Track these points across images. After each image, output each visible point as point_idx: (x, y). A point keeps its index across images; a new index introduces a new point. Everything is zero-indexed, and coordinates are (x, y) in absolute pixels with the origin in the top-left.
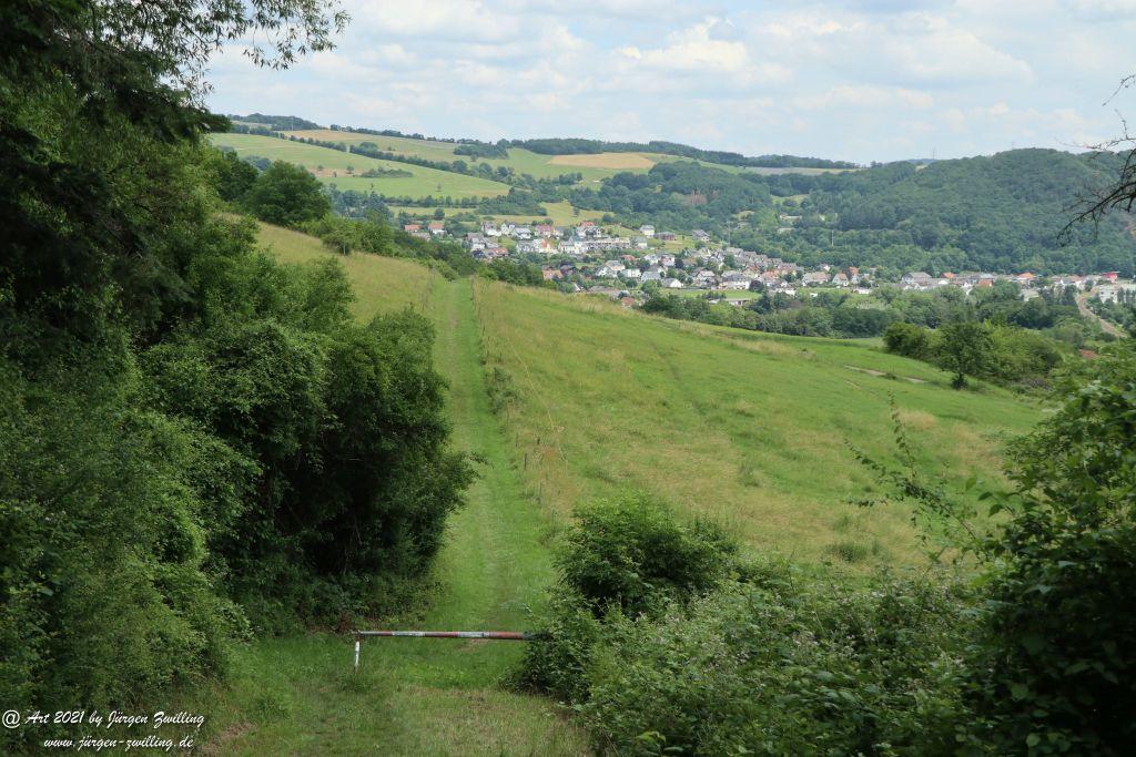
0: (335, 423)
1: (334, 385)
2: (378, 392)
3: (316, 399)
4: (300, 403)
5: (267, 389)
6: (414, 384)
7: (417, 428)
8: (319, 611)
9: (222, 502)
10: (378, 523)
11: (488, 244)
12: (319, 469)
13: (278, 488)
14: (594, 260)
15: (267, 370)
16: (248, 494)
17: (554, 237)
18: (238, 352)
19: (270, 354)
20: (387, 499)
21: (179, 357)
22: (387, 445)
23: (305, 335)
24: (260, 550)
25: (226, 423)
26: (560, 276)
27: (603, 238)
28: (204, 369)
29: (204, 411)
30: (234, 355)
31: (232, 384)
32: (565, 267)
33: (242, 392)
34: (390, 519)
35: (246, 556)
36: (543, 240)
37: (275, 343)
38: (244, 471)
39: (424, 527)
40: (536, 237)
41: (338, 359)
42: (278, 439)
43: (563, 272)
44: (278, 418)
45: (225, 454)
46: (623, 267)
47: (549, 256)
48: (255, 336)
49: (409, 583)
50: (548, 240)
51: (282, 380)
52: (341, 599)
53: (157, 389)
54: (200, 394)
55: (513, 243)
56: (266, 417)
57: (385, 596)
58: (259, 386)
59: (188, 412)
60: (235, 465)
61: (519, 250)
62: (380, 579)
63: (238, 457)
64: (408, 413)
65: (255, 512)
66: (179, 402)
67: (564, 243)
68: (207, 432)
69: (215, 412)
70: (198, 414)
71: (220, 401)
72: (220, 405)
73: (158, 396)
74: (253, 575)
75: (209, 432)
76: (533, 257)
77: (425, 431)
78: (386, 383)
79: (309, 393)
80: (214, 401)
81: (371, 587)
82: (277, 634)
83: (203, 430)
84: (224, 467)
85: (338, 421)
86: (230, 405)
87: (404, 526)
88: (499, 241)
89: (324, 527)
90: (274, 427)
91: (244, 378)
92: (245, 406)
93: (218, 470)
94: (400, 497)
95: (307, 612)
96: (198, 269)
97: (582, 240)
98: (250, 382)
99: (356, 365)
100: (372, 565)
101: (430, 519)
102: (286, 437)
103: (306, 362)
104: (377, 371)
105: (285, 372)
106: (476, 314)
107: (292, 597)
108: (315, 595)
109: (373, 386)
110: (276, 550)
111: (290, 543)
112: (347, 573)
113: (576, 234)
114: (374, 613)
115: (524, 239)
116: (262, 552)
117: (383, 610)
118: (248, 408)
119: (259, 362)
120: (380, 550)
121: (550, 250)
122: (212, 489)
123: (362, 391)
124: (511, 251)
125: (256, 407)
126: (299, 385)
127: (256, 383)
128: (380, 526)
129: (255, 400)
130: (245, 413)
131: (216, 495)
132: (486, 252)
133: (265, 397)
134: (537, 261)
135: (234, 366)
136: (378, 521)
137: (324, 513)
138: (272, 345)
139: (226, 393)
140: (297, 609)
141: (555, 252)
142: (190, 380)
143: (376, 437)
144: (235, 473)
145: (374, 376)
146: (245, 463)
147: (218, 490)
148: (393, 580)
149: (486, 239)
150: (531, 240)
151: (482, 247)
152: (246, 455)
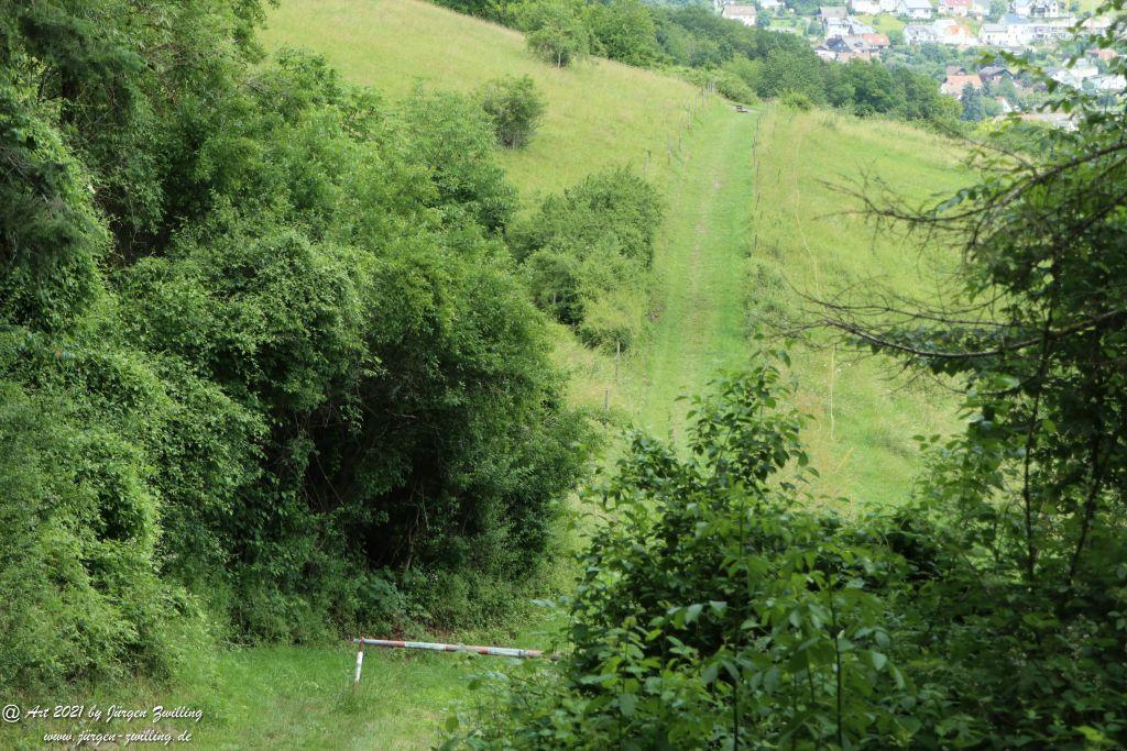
0: (377, 369)
1: (378, 317)
2: (437, 327)
3: (347, 338)
4: (323, 342)
5: (279, 322)
6: (495, 318)
7: (497, 377)
8: (361, 616)
9: (211, 466)
10: (454, 502)
11: (855, 28)
12: (356, 428)
13: (301, 450)
14: (1042, 57)
15: (283, 298)
16: (253, 456)
17: (971, 15)
18: (249, 272)
19: (288, 277)
20: (467, 469)
21: (170, 277)
22: (453, 398)
23: (340, 251)
24: (278, 529)
25: (225, 365)
26: (977, 84)
27: (1060, 18)
28: (199, 296)
29: (198, 348)
30: (242, 276)
31: (235, 315)
32: (988, 70)
33: (247, 325)
34: (474, 498)
35: (258, 537)
36: (953, 22)
37: (297, 261)
38: (243, 428)
39: (528, 510)
40: (941, 16)
41: (388, 282)
42: (293, 387)
43: (983, 78)
44: (295, 359)
45: (220, 405)
46: (1095, 71)
47: (961, 50)
48: (271, 252)
49: (505, 587)
50: (961, 21)
51: (303, 312)
52: (396, 601)
53: (138, 317)
54: (192, 327)
55: (900, 25)
56: (277, 359)
57: (464, 601)
58: (270, 318)
59: (176, 349)
60: (231, 420)
61: (908, 38)
62: (457, 578)
63: (236, 409)
64: (483, 357)
65: (265, 481)
66: (165, 337)
67: (988, 26)
68: (200, 376)
69: (212, 350)
70: (190, 352)
71: (218, 336)
72: (217, 341)
73: (137, 327)
74: (266, 561)
75: (203, 375)
76: (932, 52)
77: (506, 382)
78: (449, 316)
79: (338, 330)
80: (210, 336)
81: (445, 589)
82: (297, 641)
83: (194, 373)
84: (217, 422)
85: (382, 365)
86: (231, 342)
87: (494, 509)
88: (876, 23)
89: (377, 503)
90: (290, 371)
91: (252, 307)
92: (249, 343)
93: (209, 425)
94: (487, 468)
95: (347, 616)
96: (213, 154)
97: (1024, 22)
98: (260, 312)
99: (409, 292)
100: (449, 559)
101: (539, 500)
102: (305, 385)
103: (337, 288)
104: (438, 301)
105: (307, 301)
106: (754, 170)
107: (324, 594)
108: (360, 594)
109: (432, 321)
110: (301, 532)
111: (322, 523)
112: (410, 568)
113: (1013, 11)
114: (443, 624)
115: (919, 20)
116: (283, 533)
117: (459, 620)
118: (253, 348)
119: (273, 286)
120: (457, 539)
121: (964, 40)
122: (198, 449)
123: (415, 327)
124: (895, 41)
125: (265, 346)
126: (325, 318)
127: (267, 315)
128: (458, 506)
129: (263, 338)
130: (248, 354)
131: (204, 456)
132: (850, 42)
133: (279, 333)
134: (939, 59)
135: (242, 289)
136: (454, 499)
137: (373, 486)
138: (291, 264)
139: (227, 326)
140: (332, 611)
141: (973, 42)
142: (180, 308)
143: (439, 387)
144: (230, 429)
145: (433, 307)
146: (246, 418)
147: (207, 451)
148: (478, 581)
149: (851, 19)
150: (932, 20)
151: (844, 32)
152: (248, 407)
